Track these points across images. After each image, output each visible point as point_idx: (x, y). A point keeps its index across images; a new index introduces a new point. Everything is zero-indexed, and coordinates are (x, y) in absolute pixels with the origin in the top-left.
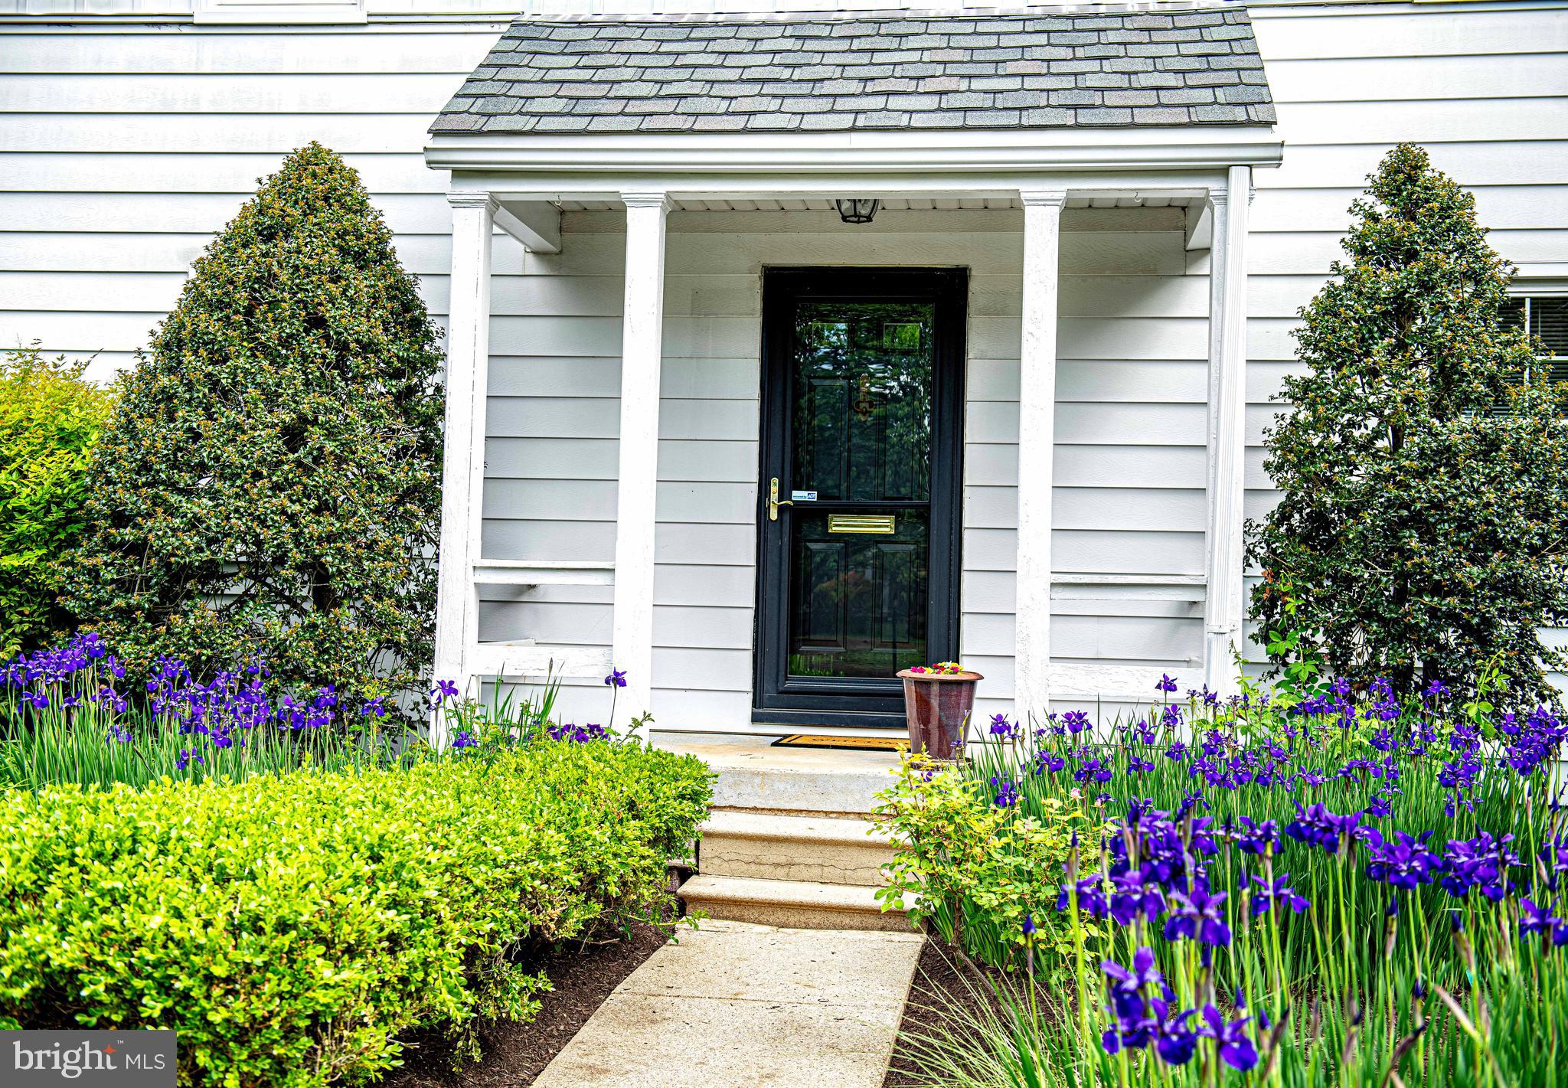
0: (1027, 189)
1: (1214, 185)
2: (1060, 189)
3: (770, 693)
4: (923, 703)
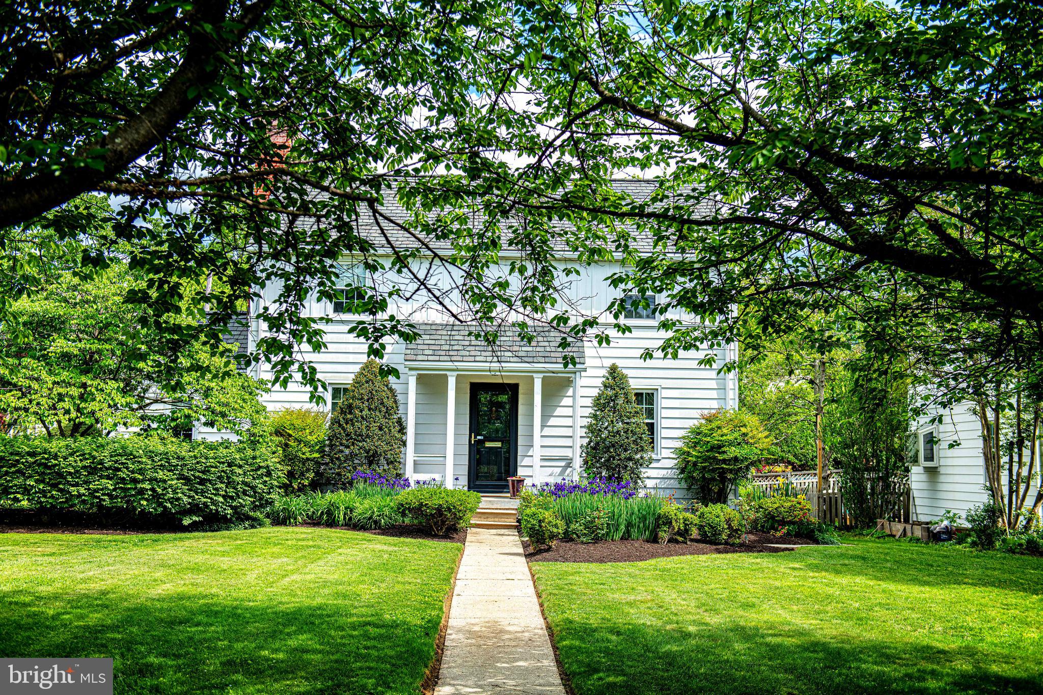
0: (535, 375)
1: (573, 375)
2: (541, 375)
3: (472, 485)
4: (513, 485)
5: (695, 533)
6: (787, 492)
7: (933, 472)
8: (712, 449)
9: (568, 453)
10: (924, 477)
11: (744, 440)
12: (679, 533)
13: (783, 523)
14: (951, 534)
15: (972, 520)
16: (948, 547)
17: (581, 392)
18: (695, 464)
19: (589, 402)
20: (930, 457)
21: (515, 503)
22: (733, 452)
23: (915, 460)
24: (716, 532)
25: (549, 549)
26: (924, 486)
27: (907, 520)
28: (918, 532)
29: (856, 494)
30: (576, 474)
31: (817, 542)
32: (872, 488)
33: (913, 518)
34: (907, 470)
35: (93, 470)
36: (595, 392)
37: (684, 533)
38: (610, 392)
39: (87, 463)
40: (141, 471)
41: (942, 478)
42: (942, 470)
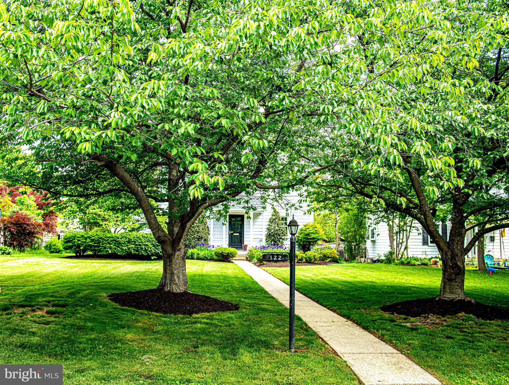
0: (251, 212)
2: (253, 212)
3: (231, 246)
4: (244, 247)
5: (304, 260)
6: (329, 248)
7: (374, 242)
8: (307, 235)
9: (261, 237)
10: (371, 243)
11: (316, 232)
12: (300, 260)
13: (328, 257)
14: (378, 261)
15: (385, 256)
16: (378, 264)
17: (265, 217)
18: (301, 240)
19: (268, 220)
20: (372, 237)
21: (246, 253)
22: (313, 236)
23: (368, 238)
24: (310, 259)
25: (264, 264)
26: (371, 246)
27: (365, 257)
28: (369, 261)
29: (350, 250)
30: (264, 243)
31: (338, 263)
32: (355, 247)
33: (367, 257)
34: (365, 241)
35: (129, 242)
36: (269, 217)
37: (301, 260)
38: (274, 217)
39: (127, 240)
40: (142, 242)
41: (376, 244)
42: (376, 241)
